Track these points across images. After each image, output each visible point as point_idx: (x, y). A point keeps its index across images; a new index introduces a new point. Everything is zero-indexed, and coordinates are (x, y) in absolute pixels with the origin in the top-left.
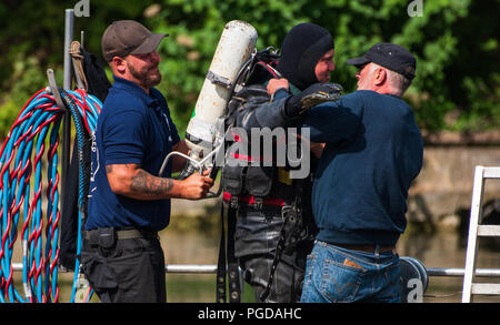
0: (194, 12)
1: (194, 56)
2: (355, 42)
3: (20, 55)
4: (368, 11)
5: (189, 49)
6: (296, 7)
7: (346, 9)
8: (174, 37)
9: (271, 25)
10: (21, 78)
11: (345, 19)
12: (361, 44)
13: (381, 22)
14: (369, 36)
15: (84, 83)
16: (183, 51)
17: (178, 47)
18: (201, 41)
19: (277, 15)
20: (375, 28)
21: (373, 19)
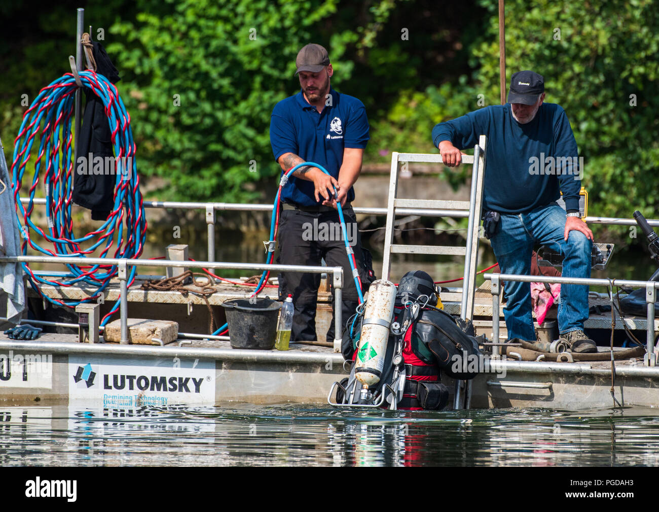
0: (142, 74)
1: (143, 106)
2: (266, 96)
3: (9, 106)
4: (275, 73)
5: (139, 101)
6: (221, 69)
7: (259, 71)
8: (128, 92)
9: (202, 82)
10: (9, 124)
11: (258, 80)
12: (271, 98)
13: (285, 81)
14: (277, 91)
15: (93, 64)
16: (134, 103)
17: (131, 100)
18: (148, 95)
19: (207, 74)
20: (281, 86)
21: (278, 80)
